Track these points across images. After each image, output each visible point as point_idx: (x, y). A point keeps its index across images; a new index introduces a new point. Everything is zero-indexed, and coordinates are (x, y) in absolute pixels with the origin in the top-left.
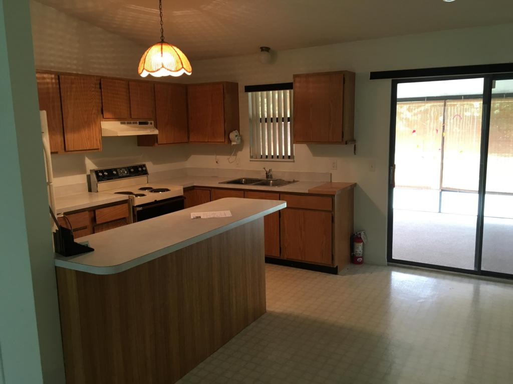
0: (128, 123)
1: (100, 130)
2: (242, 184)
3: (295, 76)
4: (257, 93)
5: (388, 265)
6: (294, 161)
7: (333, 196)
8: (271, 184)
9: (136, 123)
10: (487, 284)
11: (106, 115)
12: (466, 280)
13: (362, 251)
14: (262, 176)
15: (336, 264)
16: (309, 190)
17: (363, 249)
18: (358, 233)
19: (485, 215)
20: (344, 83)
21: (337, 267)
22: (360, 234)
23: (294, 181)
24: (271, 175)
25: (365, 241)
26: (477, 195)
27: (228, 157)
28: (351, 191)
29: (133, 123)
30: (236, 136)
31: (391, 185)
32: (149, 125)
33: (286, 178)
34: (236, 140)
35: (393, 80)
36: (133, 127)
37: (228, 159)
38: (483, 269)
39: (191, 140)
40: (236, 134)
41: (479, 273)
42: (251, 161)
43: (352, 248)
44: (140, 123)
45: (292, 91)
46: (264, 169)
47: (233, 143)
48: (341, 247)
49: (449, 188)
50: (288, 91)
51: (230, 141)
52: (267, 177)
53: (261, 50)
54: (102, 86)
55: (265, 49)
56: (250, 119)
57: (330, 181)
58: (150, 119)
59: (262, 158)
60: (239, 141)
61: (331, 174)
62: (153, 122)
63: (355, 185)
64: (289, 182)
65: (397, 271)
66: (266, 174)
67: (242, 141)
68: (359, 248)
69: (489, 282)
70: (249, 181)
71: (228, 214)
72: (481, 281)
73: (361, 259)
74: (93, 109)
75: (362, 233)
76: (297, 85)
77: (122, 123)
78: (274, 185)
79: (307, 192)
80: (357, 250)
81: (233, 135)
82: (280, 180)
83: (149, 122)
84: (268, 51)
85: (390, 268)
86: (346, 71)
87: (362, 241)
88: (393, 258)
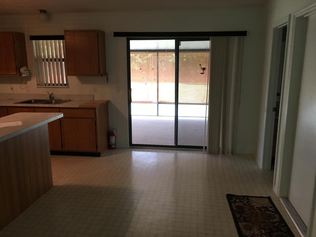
2: (33, 103)
3: (66, 31)
4: (39, 41)
5: (130, 148)
6: (69, 87)
7: (95, 109)
8: (53, 103)
10: (181, 152)
12: (171, 151)
13: (114, 141)
14: (47, 98)
15: (99, 150)
16: (79, 106)
17: (115, 140)
18: (112, 130)
19: (179, 115)
20: (98, 38)
21: (100, 152)
22: (113, 131)
23: (69, 100)
24: (53, 97)
25: (116, 135)
26: (174, 105)
27: (20, 85)
28: (106, 105)
30: (25, 70)
31: (130, 101)
33: (64, 98)
34: (26, 73)
35: (127, 38)
37: (21, 86)
38: (178, 144)
40: (26, 69)
41: (177, 147)
42: (38, 87)
43: (109, 140)
45: (64, 41)
46: (48, 93)
47: (23, 75)
48: (102, 140)
49: (162, 102)
50: (61, 41)
51: (21, 74)
52: (51, 98)
53: (39, 11)
55: (43, 11)
56: (35, 59)
57: (93, 100)
59: (46, 85)
60: (28, 74)
61: (93, 95)
63: (109, 101)
64: (66, 101)
65: (135, 151)
66: (50, 96)
67: (30, 74)
68: (113, 139)
69: (182, 151)
70: (37, 101)
71: (20, 123)
72: (178, 151)
73: (114, 146)
75: (114, 130)
76: (67, 37)
78: (55, 103)
79: (78, 107)
80: (112, 141)
81: (22, 70)
82: (60, 100)
84: (45, 13)
85: (131, 149)
86: (99, 30)
87: (115, 135)
88: (133, 143)
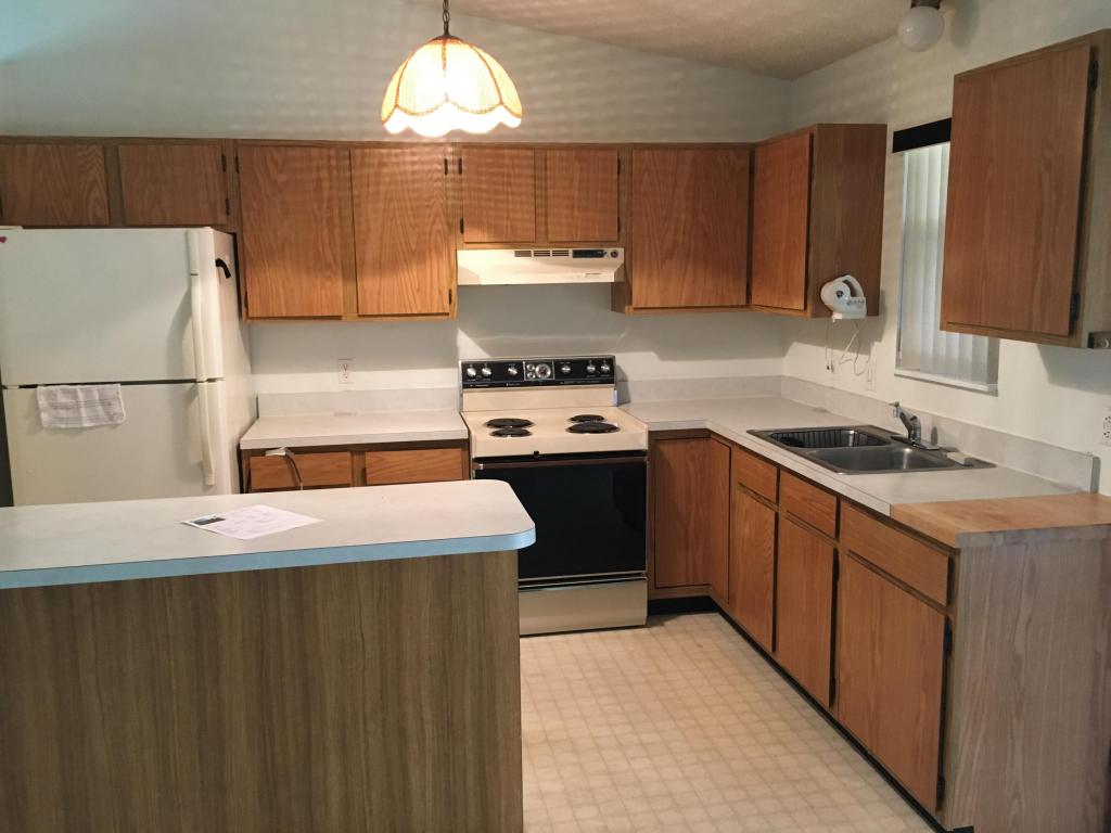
0: (537, 254)
1: (454, 270)
6: (995, 393)
9: (565, 254)
11: (470, 235)
29: (556, 254)
32: (607, 259)
36: (553, 264)
39: (755, 301)
42: (895, 375)
44: (577, 254)
54: (464, 167)
58: (611, 243)
61: (1096, 462)
62: (621, 251)
74: (434, 222)
77: (518, 254)
83: (609, 250)
